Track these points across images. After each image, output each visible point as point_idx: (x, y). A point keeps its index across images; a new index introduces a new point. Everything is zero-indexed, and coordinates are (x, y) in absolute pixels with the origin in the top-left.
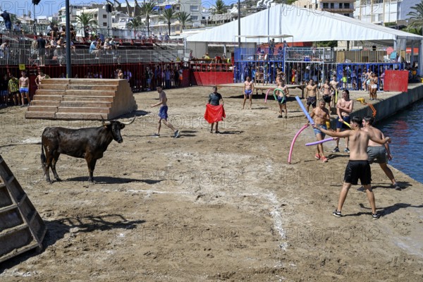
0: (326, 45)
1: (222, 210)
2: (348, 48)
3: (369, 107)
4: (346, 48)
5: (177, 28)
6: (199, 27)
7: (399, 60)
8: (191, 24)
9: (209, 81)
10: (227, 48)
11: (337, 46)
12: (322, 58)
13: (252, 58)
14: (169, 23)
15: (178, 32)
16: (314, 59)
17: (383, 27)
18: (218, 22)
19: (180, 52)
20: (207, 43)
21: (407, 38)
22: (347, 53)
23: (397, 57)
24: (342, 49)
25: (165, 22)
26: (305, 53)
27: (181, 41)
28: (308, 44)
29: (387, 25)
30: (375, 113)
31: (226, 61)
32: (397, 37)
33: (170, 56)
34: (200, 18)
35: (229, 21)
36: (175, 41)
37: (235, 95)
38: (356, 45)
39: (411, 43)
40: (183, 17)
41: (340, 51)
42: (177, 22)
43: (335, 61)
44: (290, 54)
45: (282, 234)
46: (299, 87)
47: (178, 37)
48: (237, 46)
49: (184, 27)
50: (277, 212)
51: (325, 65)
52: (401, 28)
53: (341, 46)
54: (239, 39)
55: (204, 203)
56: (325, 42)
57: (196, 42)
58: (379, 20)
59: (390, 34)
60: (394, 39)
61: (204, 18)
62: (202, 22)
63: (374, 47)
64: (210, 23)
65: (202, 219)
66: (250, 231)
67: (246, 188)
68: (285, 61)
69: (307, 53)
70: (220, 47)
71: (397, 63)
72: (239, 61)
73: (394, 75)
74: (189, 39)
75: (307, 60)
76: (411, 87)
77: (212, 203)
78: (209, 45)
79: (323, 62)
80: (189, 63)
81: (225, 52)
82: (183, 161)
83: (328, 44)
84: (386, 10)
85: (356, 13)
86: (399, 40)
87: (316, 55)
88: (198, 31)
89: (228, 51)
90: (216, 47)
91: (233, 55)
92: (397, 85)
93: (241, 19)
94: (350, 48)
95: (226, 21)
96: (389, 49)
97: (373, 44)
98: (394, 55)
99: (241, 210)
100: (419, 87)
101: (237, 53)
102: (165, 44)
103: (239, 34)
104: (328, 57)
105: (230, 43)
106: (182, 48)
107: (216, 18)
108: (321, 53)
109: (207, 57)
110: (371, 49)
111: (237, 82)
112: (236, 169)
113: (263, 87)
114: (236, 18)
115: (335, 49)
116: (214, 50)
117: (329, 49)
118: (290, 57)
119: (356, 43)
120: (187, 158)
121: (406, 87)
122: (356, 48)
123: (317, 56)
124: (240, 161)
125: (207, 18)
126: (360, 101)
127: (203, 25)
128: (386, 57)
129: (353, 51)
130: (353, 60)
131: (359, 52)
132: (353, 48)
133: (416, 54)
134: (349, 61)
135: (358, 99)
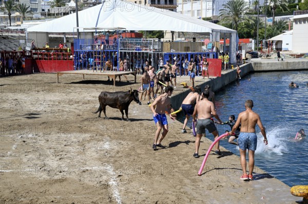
0: (155, 36)
1: (65, 183)
2: (173, 39)
4: (171, 40)
5: (18, 19)
6: (39, 19)
7: (215, 50)
8: (31, 16)
9: (51, 68)
10: (67, 38)
11: (163, 37)
12: (151, 48)
13: (90, 48)
14: (10, 14)
15: (19, 23)
16: (144, 48)
17: (202, 20)
18: (58, 14)
19: (22, 41)
20: (48, 33)
21: (221, 31)
22: (172, 43)
23: (213, 47)
24: (168, 40)
25: (5, 13)
26: (137, 43)
27: (22, 31)
28: (138, 35)
29: (204, 19)
31: (66, 50)
32: (213, 31)
33: (12, 45)
34: (39, 11)
35: (68, 14)
36: (16, 31)
37: (75, 81)
38: (179, 37)
39: (224, 36)
40: (23, 9)
41: (166, 42)
42: (17, 14)
43: (162, 51)
44: (124, 44)
45: (118, 201)
46: (132, 74)
47: (19, 28)
48: (76, 36)
49: (24, 18)
50: (114, 182)
51: (154, 54)
52: (216, 22)
53: (167, 38)
54: (78, 30)
55: (48, 178)
57: (37, 32)
58: (198, 15)
59: (208, 27)
60: (211, 32)
61: (43, 10)
62: (42, 14)
63: (194, 39)
64: (49, 15)
65: (47, 193)
66: (91, 201)
67: (87, 163)
68: (120, 51)
69: (139, 44)
70: (60, 38)
71: (212, 52)
72: (78, 50)
73: (210, 62)
74: (29, 30)
75: (138, 50)
76: (224, 72)
77: (56, 177)
78: (50, 36)
79: (152, 52)
80: (31, 52)
81: (65, 42)
82: (28, 141)
83: (156, 35)
84: (204, 7)
85: (179, 9)
86: (214, 33)
87: (147, 45)
88: (38, 22)
89: (67, 41)
90: (57, 38)
91: (72, 44)
92: (212, 71)
93: (79, 12)
94: (174, 39)
95: (65, 14)
96: (206, 41)
97: (193, 36)
98: (211, 45)
99: (82, 183)
100: (231, 72)
101: (76, 43)
102: (7, 34)
103: (78, 26)
104: (156, 47)
105: (69, 34)
106: (24, 38)
107: (55, 10)
108: (150, 43)
109: (47, 47)
110: (192, 40)
111: (77, 69)
112: (78, 147)
113: (100, 73)
114: (74, 11)
115: (162, 40)
116: (55, 40)
117: (157, 40)
118: (124, 47)
119: (179, 34)
120: (31, 138)
121: (220, 72)
122: (179, 39)
123: (147, 47)
124: (81, 139)
125: (46, 11)
126: (183, 85)
127: (43, 17)
128: (204, 48)
129: (177, 42)
130: (177, 50)
131: (182, 43)
132: (177, 39)
133: (228, 44)
134: (174, 51)
135: (182, 83)
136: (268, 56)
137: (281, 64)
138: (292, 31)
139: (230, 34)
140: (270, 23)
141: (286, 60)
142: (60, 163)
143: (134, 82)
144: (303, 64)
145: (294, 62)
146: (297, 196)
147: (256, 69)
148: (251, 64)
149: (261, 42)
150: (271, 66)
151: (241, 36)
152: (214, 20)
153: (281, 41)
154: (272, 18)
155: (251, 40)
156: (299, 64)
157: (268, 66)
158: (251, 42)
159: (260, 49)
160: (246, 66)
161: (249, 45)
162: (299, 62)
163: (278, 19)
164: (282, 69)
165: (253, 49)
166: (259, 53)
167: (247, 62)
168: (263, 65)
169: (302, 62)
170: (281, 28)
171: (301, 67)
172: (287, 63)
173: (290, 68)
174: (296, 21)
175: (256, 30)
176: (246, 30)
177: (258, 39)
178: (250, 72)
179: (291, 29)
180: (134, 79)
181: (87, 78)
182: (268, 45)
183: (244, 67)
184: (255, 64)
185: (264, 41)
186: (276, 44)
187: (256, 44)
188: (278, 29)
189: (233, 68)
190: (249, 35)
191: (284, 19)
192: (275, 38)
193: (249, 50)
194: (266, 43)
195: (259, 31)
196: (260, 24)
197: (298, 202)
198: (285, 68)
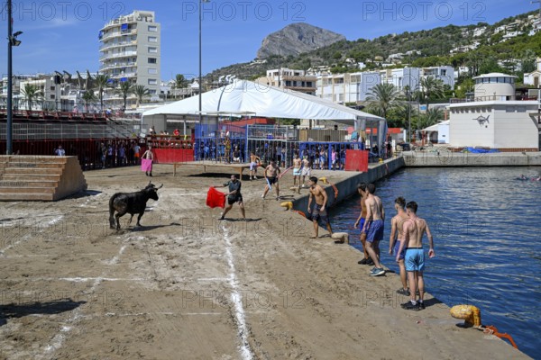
0: (290, 122)
2: (311, 126)
3: (331, 187)
4: (308, 127)
5: (134, 102)
6: (157, 102)
7: (360, 140)
8: (148, 98)
9: (168, 158)
10: (187, 124)
11: (299, 125)
12: (286, 136)
13: (213, 135)
14: (125, 97)
15: (135, 106)
16: (277, 136)
17: (344, 107)
18: (178, 97)
19: (136, 127)
20: (166, 118)
21: (367, 119)
22: (310, 131)
23: (358, 137)
24: (305, 127)
25: (120, 96)
26: (268, 131)
27: (138, 115)
28: (271, 121)
29: (348, 105)
30: (337, 193)
32: (357, 118)
33: (125, 132)
34: (158, 93)
35: (190, 96)
36: (131, 116)
37: (195, 174)
38: (318, 124)
39: (370, 124)
40: (140, 91)
41: (303, 129)
42: (134, 96)
43: (298, 139)
44: (253, 131)
47: (134, 112)
48: (198, 122)
49: (141, 102)
51: (289, 144)
52: (361, 108)
53: (304, 125)
56: (288, 120)
58: (340, 99)
59: (351, 114)
60: (355, 119)
61: (162, 92)
62: (161, 97)
63: (336, 126)
64: (169, 97)
68: (248, 139)
69: (270, 131)
70: (180, 124)
71: (357, 143)
72: (199, 137)
73: (355, 155)
75: (270, 138)
76: (371, 167)
78: (168, 121)
79: (285, 141)
80: (145, 139)
81: (185, 128)
83: (292, 122)
84: (347, 91)
85: (318, 92)
86: (359, 121)
88: (156, 106)
89: (188, 128)
90: (176, 123)
91: (193, 131)
92: (357, 164)
93: (202, 94)
94: (313, 127)
95: (186, 96)
96: (349, 129)
97: (335, 123)
98: (355, 134)
100: (379, 167)
101: (197, 129)
103: (200, 110)
104: (291, 135)
106: (139, 123)
107: (176, 92)
108: (284, 131)
110: (333, 128)
111: (197, 160)
114: (197, 93)
115: (298, 127)
116: (173, 125)
117: (292, 127)
118: (253, 134)
119: (318, 122)
121: (366, 167)
122: (318, 127)
123: (280, 134)
125: (166, 93)
126: (322, 181)
127: (162, 100)
128: (348, 138)
129: (316, 130)
130: (316, 139)
131: (321, 131)
132: (315, 127)
133: (375, 133)
134: (312, 140)
136: (422, 149)
137: (438, 159)
138: (448, 121)
139: (378, 122)
140: (423, 111)
141: (442, 155)
142: (174, 272)
144: (462, 160)
145: (452, 157)
147: (407, 163)
148: (402, 158)
149: (414, 132)
151: (390, 125)
152: (359, 105)
153: (437, 132)
154: (425, 105)
155: (402, 129)
156: (458, 160)
158: (402, 132)
159: (413, 141)
160: (397, 159)
161: (400, 135)
162: (457, 158)
163: (432, 106)
164: (439, 164)
165: (405, 140)
166: (411, 145)
167: (397, 156)
168: (417, 160)
169: (461, 158)
170: (438, 117)
171: (459, 163)
172: (444, 158)
173: (448, 164)
174: (453, 109)
175: (407, 119)
176: (396, 118)
177: (410, 128)
178: (401, 167)
179: (448, 119)
181: (209, 170)
182: (422, 136)
183: (395, 160)
184: (407, 157)
185: (417, 131)
186: (431, 135)
187: (408, 134)
188: (432, 118)
189: (381, 161)
190: (399, 124)
191: (439, 107)
192: (430, 129)
193: (400, 141)
194: (420, 134)
195: (411, 120)
196: (412, 112)
197: (458, 325)
198: (442, 164)
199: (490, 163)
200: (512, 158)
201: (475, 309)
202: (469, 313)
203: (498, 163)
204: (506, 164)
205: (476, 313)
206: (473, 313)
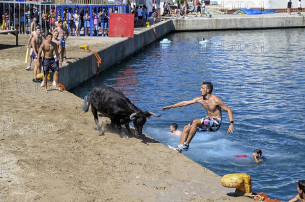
3: (93, 55)
7: (124, 2)
30: (99, 61)
43: (53, 1)
46: (13, 33)
51: (43, 6)
71: (122, 5)
73: (119, 19)
76: (138, 32)
79: (39, 3)
92: (122, 30)
100: (146, 32)
121: (132, 32)
126: (84, 48)
130: (74, 1)
134: (70, 2)
135: (81, 46)
137: (210, 22)
141: (215, 17)
143: (16, 44)
144: (235, 22)
145: (225, 20)
146: (229, 187)
147: (177, 28)
148: (171, 21)
150: (197, 25)
156: (231, 22)
157: (193, 24)
160: (166, 23)
162: (231, 20)
164: (211, 28)
167: (166, 19)
168: (187, 23)
169: (235, 19)
171: (233, 26)
172: (217, 20)
173: (221, 27)
178: (171, 31)
180: (15, 40)
183: (163, 24)
184: (177, 21)
189: (148, 26)
197: (229, 195)
198: (214, 27)
199: (264, 26)
200: (286, 19)
201: (245, 176)
202: (240, 181)
203: (273, 25)
204: (280, 25)
205: (247, 181)
206: (244, 181)
